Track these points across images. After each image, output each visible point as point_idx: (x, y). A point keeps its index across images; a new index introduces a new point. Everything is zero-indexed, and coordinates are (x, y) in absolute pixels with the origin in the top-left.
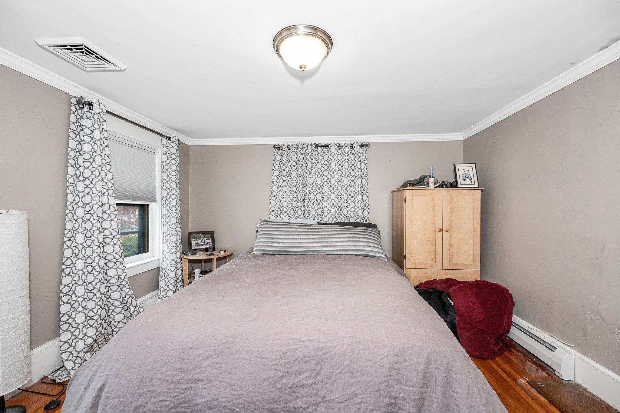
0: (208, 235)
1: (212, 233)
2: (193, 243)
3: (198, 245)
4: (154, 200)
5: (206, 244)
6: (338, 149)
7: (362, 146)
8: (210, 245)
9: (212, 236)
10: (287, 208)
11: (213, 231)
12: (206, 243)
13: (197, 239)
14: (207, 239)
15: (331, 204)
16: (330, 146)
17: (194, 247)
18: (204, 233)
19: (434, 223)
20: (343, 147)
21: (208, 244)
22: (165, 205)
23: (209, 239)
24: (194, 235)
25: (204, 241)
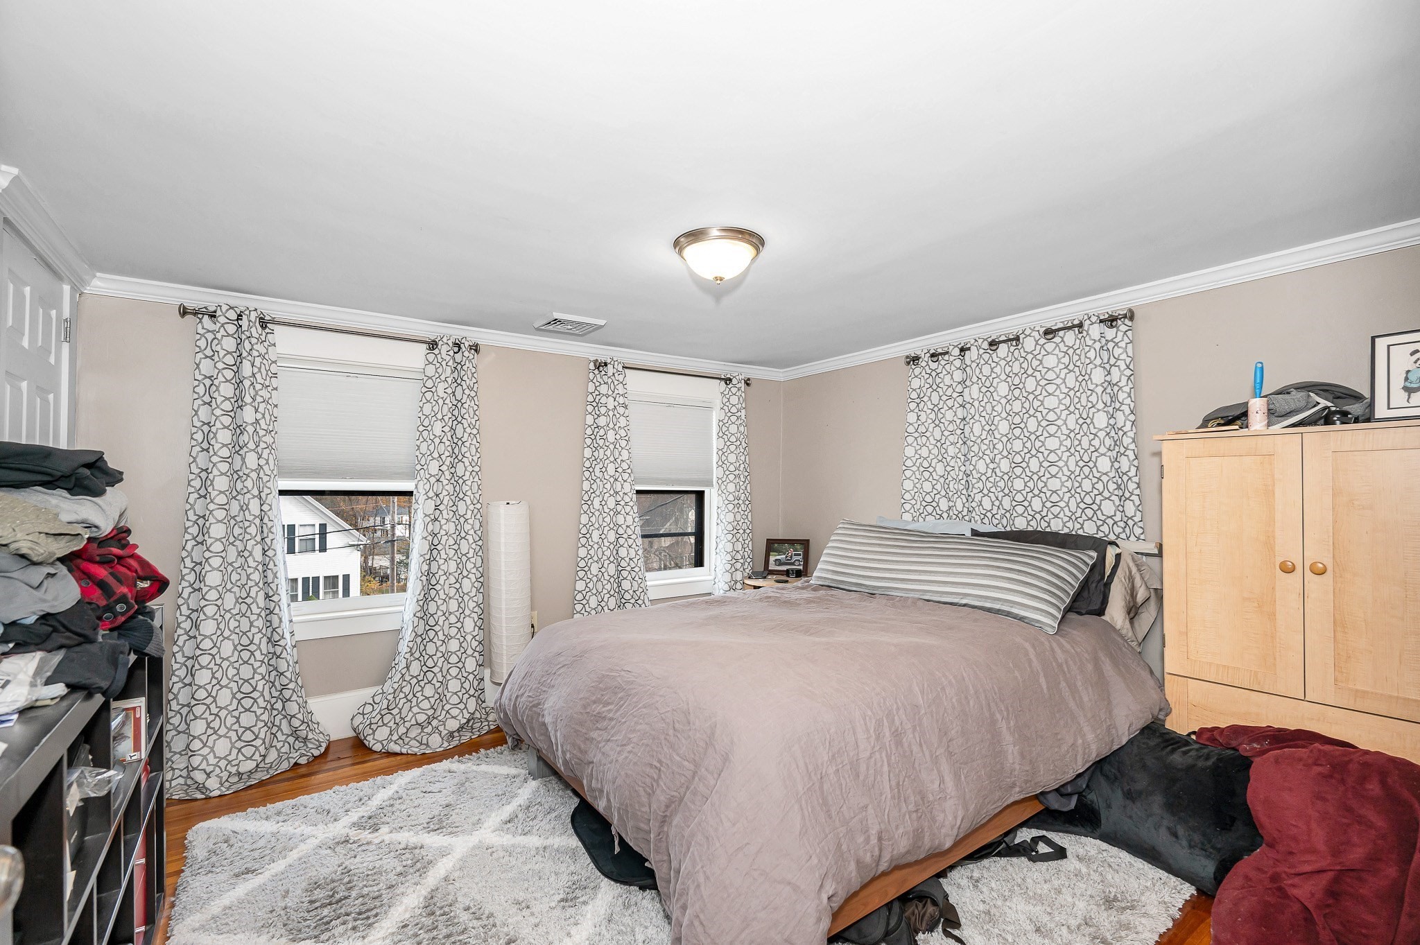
0: (798, 547)
1: (805, 544)
2: (772, 559)
3: (779, 563)
4: (710, 484)
5: (793, 564)
6: (1042, 341)
7: (1111, 321)
8: (800, 565)
9: (805, 549)
10: (932, 494)
11: (808, 541)
12: (792, 561)
13: (779, 552)
14: (796, 555)
15: (1031, 484)
16: (1022, 337)
17: (772, 567)
18: (792, 542)
19: (1269, 544)
20: (1061, 333)
21: (797, 563)
22: (721, 492)
23: (800, 555)
24: (776, 545)
25: (791, 557)
